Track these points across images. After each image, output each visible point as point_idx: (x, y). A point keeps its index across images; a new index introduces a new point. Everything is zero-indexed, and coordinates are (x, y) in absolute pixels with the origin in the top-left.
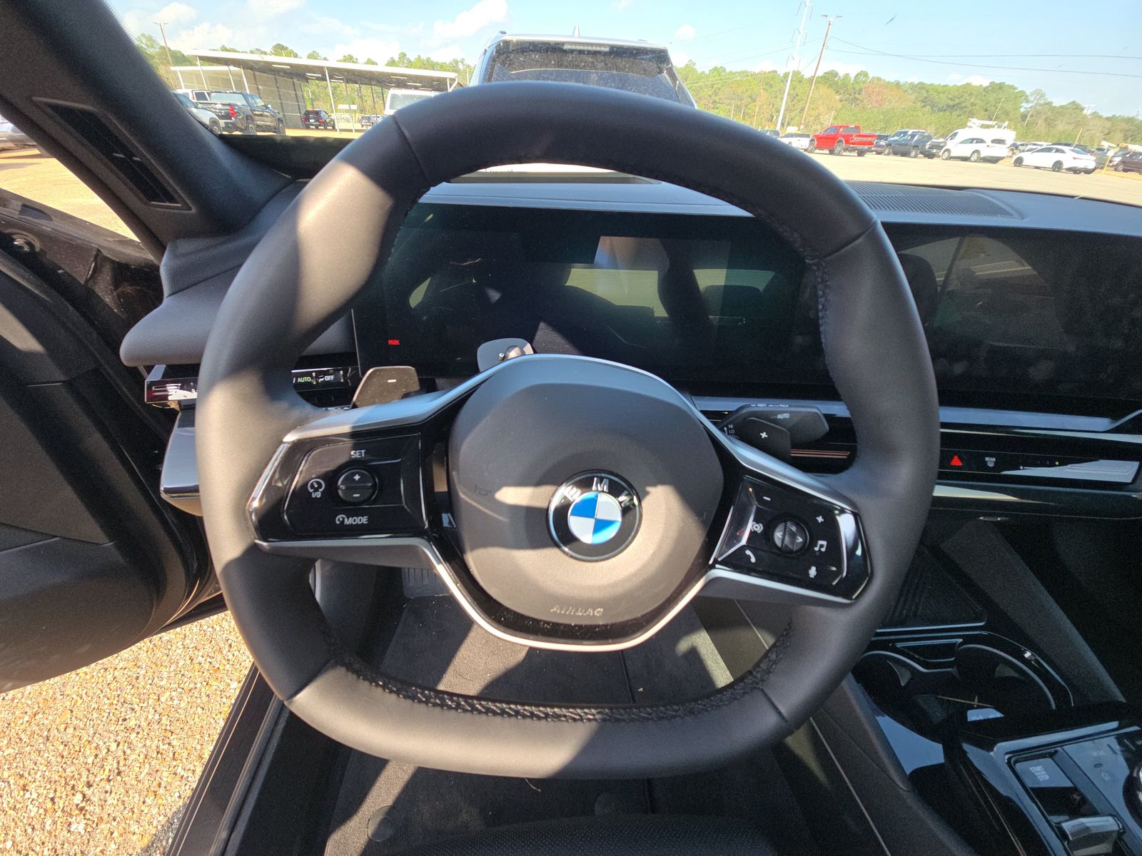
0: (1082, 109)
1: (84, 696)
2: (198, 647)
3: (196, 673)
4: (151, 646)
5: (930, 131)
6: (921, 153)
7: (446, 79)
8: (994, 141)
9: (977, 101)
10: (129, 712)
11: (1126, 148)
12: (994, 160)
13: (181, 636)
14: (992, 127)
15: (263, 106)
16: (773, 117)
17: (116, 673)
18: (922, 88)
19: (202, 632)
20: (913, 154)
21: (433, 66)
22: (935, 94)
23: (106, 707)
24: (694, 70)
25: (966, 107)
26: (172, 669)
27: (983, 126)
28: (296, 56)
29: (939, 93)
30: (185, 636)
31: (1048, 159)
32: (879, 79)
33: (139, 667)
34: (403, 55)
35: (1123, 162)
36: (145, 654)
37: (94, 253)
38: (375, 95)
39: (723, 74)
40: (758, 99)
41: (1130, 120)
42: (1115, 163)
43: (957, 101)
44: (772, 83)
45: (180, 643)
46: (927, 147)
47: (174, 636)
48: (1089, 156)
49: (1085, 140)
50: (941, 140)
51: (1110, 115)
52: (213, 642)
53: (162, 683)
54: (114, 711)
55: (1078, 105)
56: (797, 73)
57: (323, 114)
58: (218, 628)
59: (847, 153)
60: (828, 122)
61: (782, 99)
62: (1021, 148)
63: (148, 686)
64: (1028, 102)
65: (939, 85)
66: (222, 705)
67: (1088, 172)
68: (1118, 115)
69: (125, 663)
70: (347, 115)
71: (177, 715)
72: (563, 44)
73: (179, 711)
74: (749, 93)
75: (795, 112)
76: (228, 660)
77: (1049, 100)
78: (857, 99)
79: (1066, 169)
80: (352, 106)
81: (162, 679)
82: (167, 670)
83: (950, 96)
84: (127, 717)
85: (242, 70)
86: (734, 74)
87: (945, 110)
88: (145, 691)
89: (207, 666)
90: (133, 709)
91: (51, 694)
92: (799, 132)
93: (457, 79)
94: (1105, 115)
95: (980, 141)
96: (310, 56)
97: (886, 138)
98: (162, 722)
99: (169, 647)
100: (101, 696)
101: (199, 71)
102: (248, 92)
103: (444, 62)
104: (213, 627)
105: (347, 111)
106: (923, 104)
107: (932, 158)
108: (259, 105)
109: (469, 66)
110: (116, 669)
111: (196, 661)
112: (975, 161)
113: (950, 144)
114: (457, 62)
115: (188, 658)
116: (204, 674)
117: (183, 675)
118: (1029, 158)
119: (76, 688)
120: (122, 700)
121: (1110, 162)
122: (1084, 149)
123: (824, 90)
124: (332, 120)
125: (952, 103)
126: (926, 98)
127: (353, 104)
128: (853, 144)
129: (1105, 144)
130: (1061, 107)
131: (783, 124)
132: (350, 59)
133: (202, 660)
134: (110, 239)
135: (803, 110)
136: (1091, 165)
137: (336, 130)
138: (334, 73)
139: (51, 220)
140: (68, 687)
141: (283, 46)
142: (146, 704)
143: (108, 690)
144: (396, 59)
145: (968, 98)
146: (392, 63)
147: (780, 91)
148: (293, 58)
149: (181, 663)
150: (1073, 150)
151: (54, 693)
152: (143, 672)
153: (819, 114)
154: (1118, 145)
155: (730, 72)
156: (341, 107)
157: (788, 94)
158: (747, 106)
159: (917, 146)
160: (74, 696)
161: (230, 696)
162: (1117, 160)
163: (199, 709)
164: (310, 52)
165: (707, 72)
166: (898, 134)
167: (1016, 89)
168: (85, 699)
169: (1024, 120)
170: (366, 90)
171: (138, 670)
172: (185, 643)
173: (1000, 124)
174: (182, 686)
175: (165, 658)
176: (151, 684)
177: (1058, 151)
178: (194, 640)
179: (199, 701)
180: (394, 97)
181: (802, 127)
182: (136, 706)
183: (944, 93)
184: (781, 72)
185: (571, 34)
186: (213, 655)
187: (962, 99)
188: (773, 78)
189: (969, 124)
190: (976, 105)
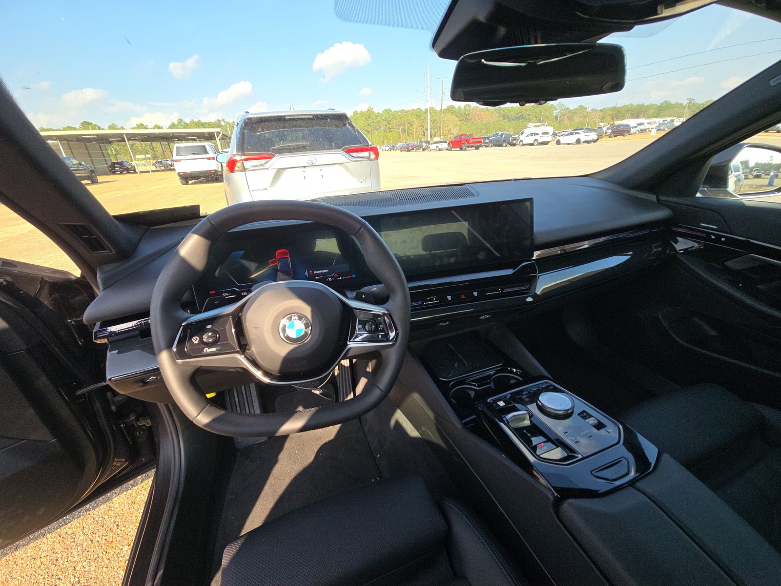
0: (586, 109)
1: (25, 576)
2: (95, 532)
3: (97, 548)
4: (61, 539)
5: (511, 132)
6: (509, 144)
7: (214, 133)
8: (543, 134)
9: (530, 113)
10: (57, 581)
11: (613, 124)
12: (546, 143)
13: (81, 528)
14: (541, 126)
15: (77, 164)
16: (425, 133)
17: (42, 560)
18: (501, 110)
19: (95, 522)
20: (504, 145)
21: (203, 125)
23: (41, 580)
24: (373, 112)
25: (525, 117)
26: (79, 550)
27: (536, 126)
28: (99, 128)
30: (84, 527)
31: (573, 139)
32: (477, 107)
33: (56, 553)
34: (180, 121)
35: (613, 132)
36: (58, 545)
37: (40, 279)
38: (163, 147)
39: (391, 112)
40: (414, 124)
41: (614, 109)
42: (609, 133)
43: (520, 114)
44: (419, 115)
45: (81, 533)
46: (510, 140)
47: (75, 529)
48: (593, 133)
49: (591, 125)
50: (517, 136)
51: (602, 108)
52: (104, 526)
53: (75, 559)
54: (47, 582)
55: (583, 106)
56: (432, 109)
57: (125, 163)
58: (106, 517)
59: (470, 149)
60: (455, 132)
61: (427, 123)
62: (558, 134)
63: (66, 563)
64: (556, 110)
66: (120, 562)
67: (595, 141)
68: (606, 107)
69: (46, 552)
70: (143, 162)
71: (90, 575)
72: (285, 116)
73: (91, 573)
74: (408, 121)
75: (436, 129)
76: (118, 534)
77: (568, 107)
78: (468, 119)
79: (584, 142)
80: (146, 155)
81: (74, 557)
82: (76, 550)
83: (516, 112)
84: (57, 584)
85: (59, 142)
86: (397, 112)
88: (64, 566)
89: (103, 542)
90: (59, 579)
91: (5, 579)
92: (441, 140)
93: (221, 132)
94: (599, 109)
95: (536, 134)
96: (111, 127)
97: (488, 138)
98: (81, 582)
99: (74, 537)
100: (36, 575)
102: (65, 156)
103: (210, 122)
104: (102, 517)
105: (143, 159)
106: (503, 118)
107: (515, 146)
108: (75, 163)
109: (228, 123)
110: (41, 557)
111: (95, 541)
112: (537, 145)
113: (522, 138)
114: (219, 121)
115: (89, 540)
116: (103, 547)
117: (88, 551)
118: (563, 140)
119: (19, 573)
120: (51, 575)
121: (606, 133)
122: (591, 130)
124: (132, 166)
125: (518, 116)
126: (504, 115)
127: (147, 154)
128: (471, 143)
129: (602, 124)
130: (575, 109)
131: (431, 136)
132: (141, 126)
133: (100, 539)
134: (47, 271)
135: (440, 127)
136: (595, 137)
137: (137, 173)
138: (131, 137)
139: (17, 267)
140: (13, 573)
141: (88, 123)
142: (67, 574)
143: (40, 571)
144: (176, 122)
146: (173, 126)
147: (425, 118)
148: (98, 130)
149: (85, 544)
150: (585, 132)
151: (6, 578)
152: (60, 556)
153: (450, 129)
154: (609, 123)
155: (395, 111)
156: (138, 157)
157: (430, 120)
159: (505, 141)
160: (19, 578)
161: (124, 556)
162: (610, 131)
163: (104, 569)
164: (110, 124)
165: (381, 112)
166: (494, 135)
168: (26, 578)
169: (557, 120)
170: (157, 145)
171: (56, 555)
172: (84, 532)
173: (544, 124)
174: (89, 558)
175: (73, 544)
176: (67, 562)
177: (576, 133)
178: (91, 528)
179: (103, 564)
180: (178, 148)
181: (442, 137)
182: (61, 576)
183: (512, 111)
184: (423, 109)
185: (288, 110)
186: (106, 534)
187: (522, 113)
188: (420, 112)
189: (528, 126)
190: (530, 115)
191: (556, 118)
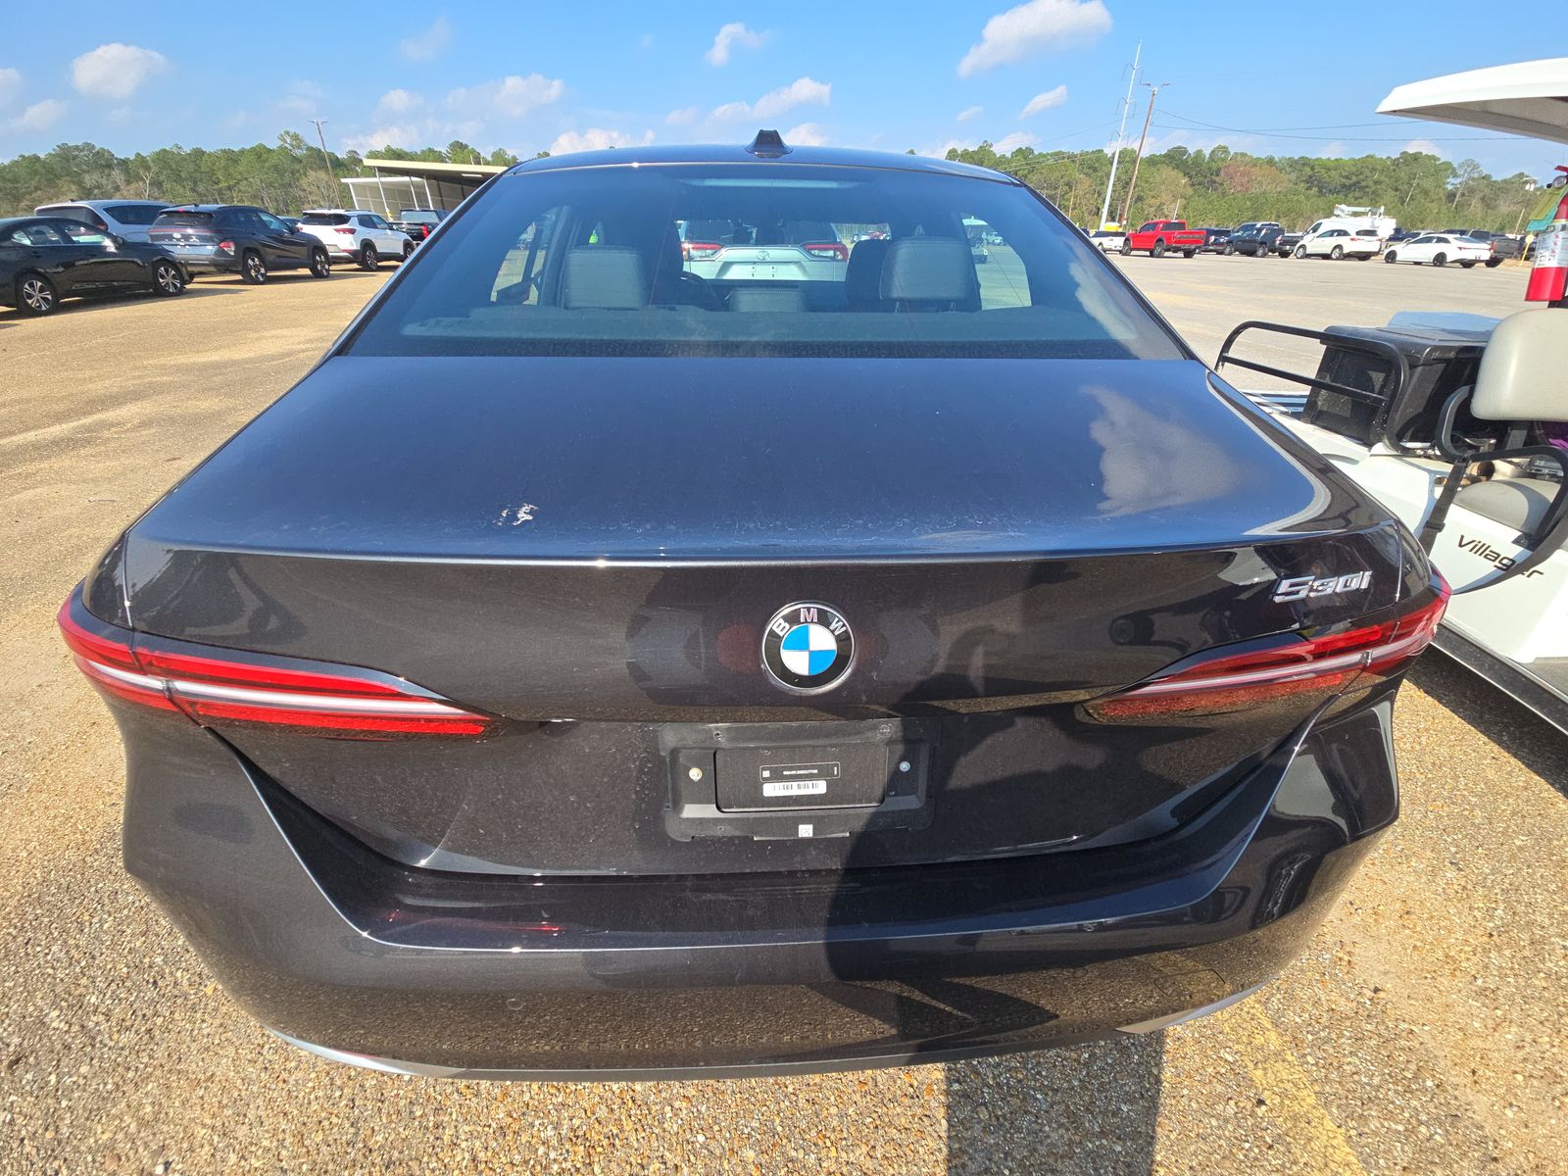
5: (1284, 222)
6: (1271, 250)
8: (1361, 233)
9: (1383, 178)
12: (1364, 256)
14: (1365, 214)
18: (1304, 164)
20: (1260, 252)
22: (1323, 171)
24: (992, 152)
27: (1355, 214)
29: (1329, 170)
31: (1429, 252)
32: (1243, 155)
39: (1031, 156)
43: (1354, 179)
44: (1096, 165)
46: (1278, 242)
48: (1481, 245)
50: (1295, 234)
56: (1126, 153)
59: (1171, 254)
61: (1108, 186)
64: (1455, 176)
65: (1329, 159)
67: (1485, 264)
74: (1066, 179)
77: (1486, 173)
78: (1215, 182)
79: (1454, 262)
83: (1344, 174)
85: (425, 182)
86: (1045, 156)
87: (1338, 193)
95: (1343, 233)
101: (377, 183)
106: (1306, 186)
107: (1285, 257)
112: (1337, 259)
113: (1306, 239)
118: (1405, 252)
122: (1480, 236)
123: (1168, 173)
125: (1347, 182)
126: (1310, 177)
128: (1177, 242)
145: (1369, 174)
150: (1461, 239)
153: (1162, 204)
155: (1040, 154)
157: (1115, 179)
158: (1063, 196)
159: (1265, 243)
165: (1009, 155)
166: (1244, 228)
167: (1439, 159)
173: (1374, 210)
177: (1440, 240)
183: (1336, 170)
184: (1106, 152)
187: (1361, 177)
188: (1098, 160)
189: (1336, 212)
190: (1380, 183)
191: (1451, 196)
